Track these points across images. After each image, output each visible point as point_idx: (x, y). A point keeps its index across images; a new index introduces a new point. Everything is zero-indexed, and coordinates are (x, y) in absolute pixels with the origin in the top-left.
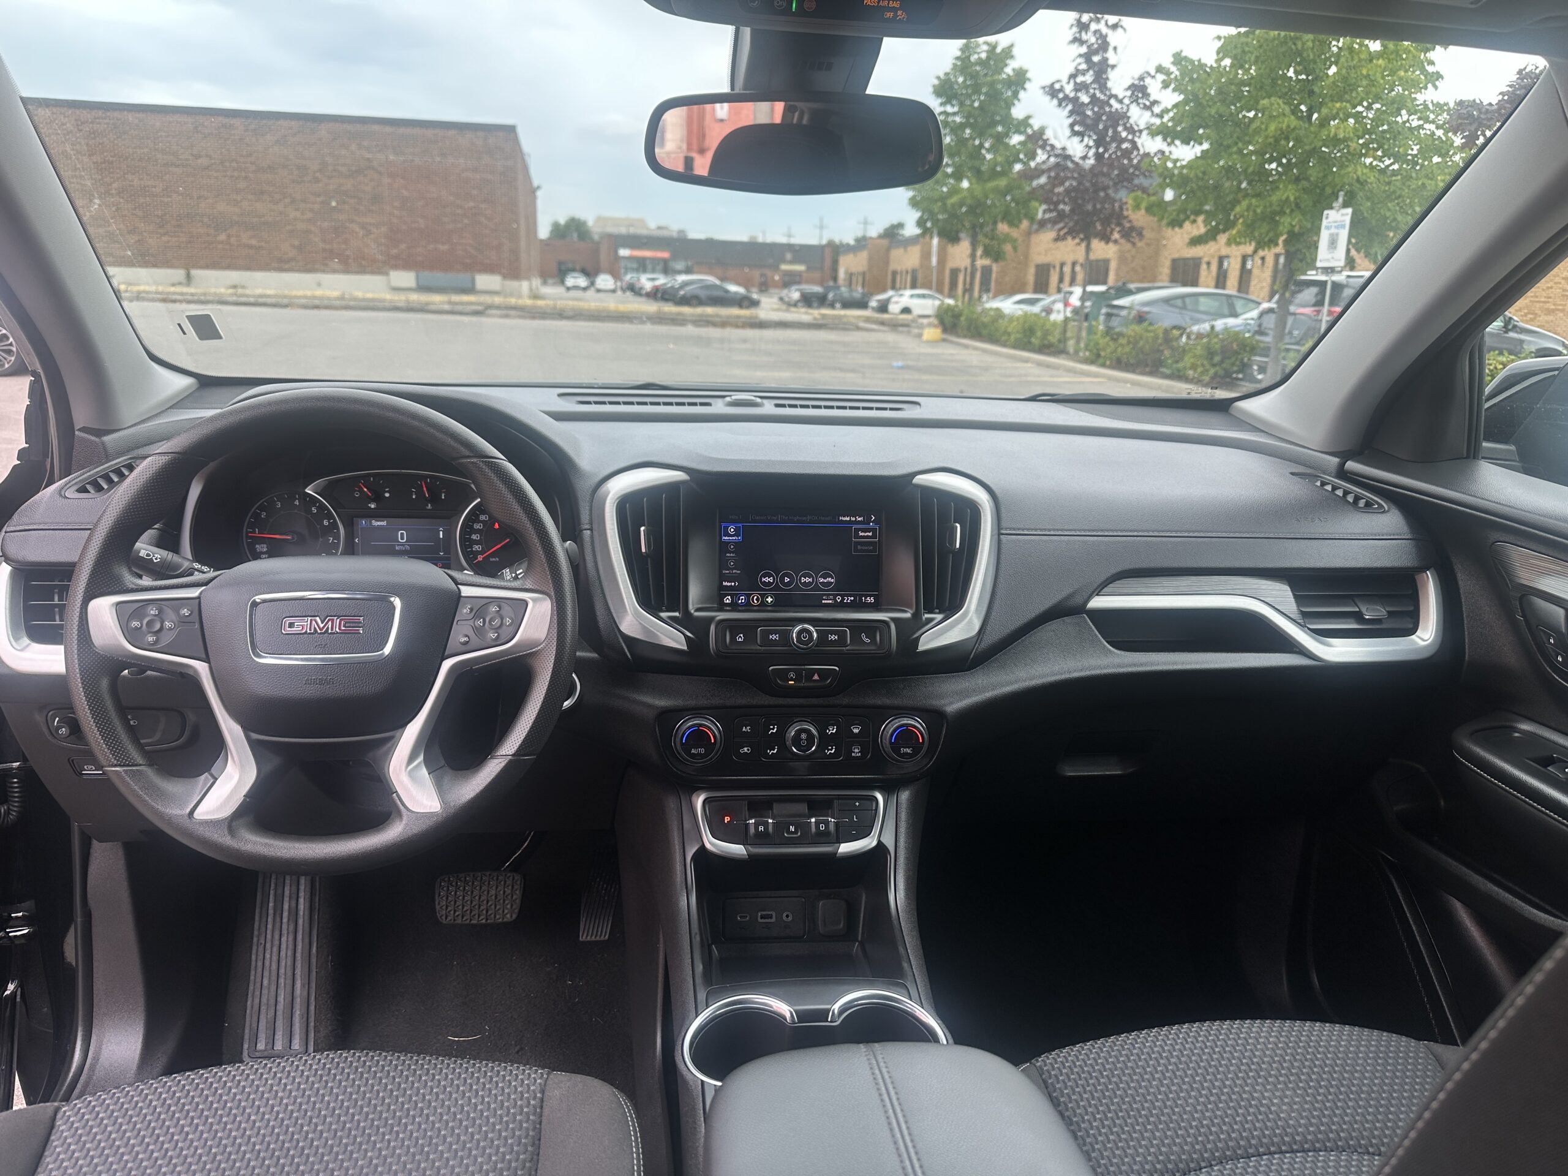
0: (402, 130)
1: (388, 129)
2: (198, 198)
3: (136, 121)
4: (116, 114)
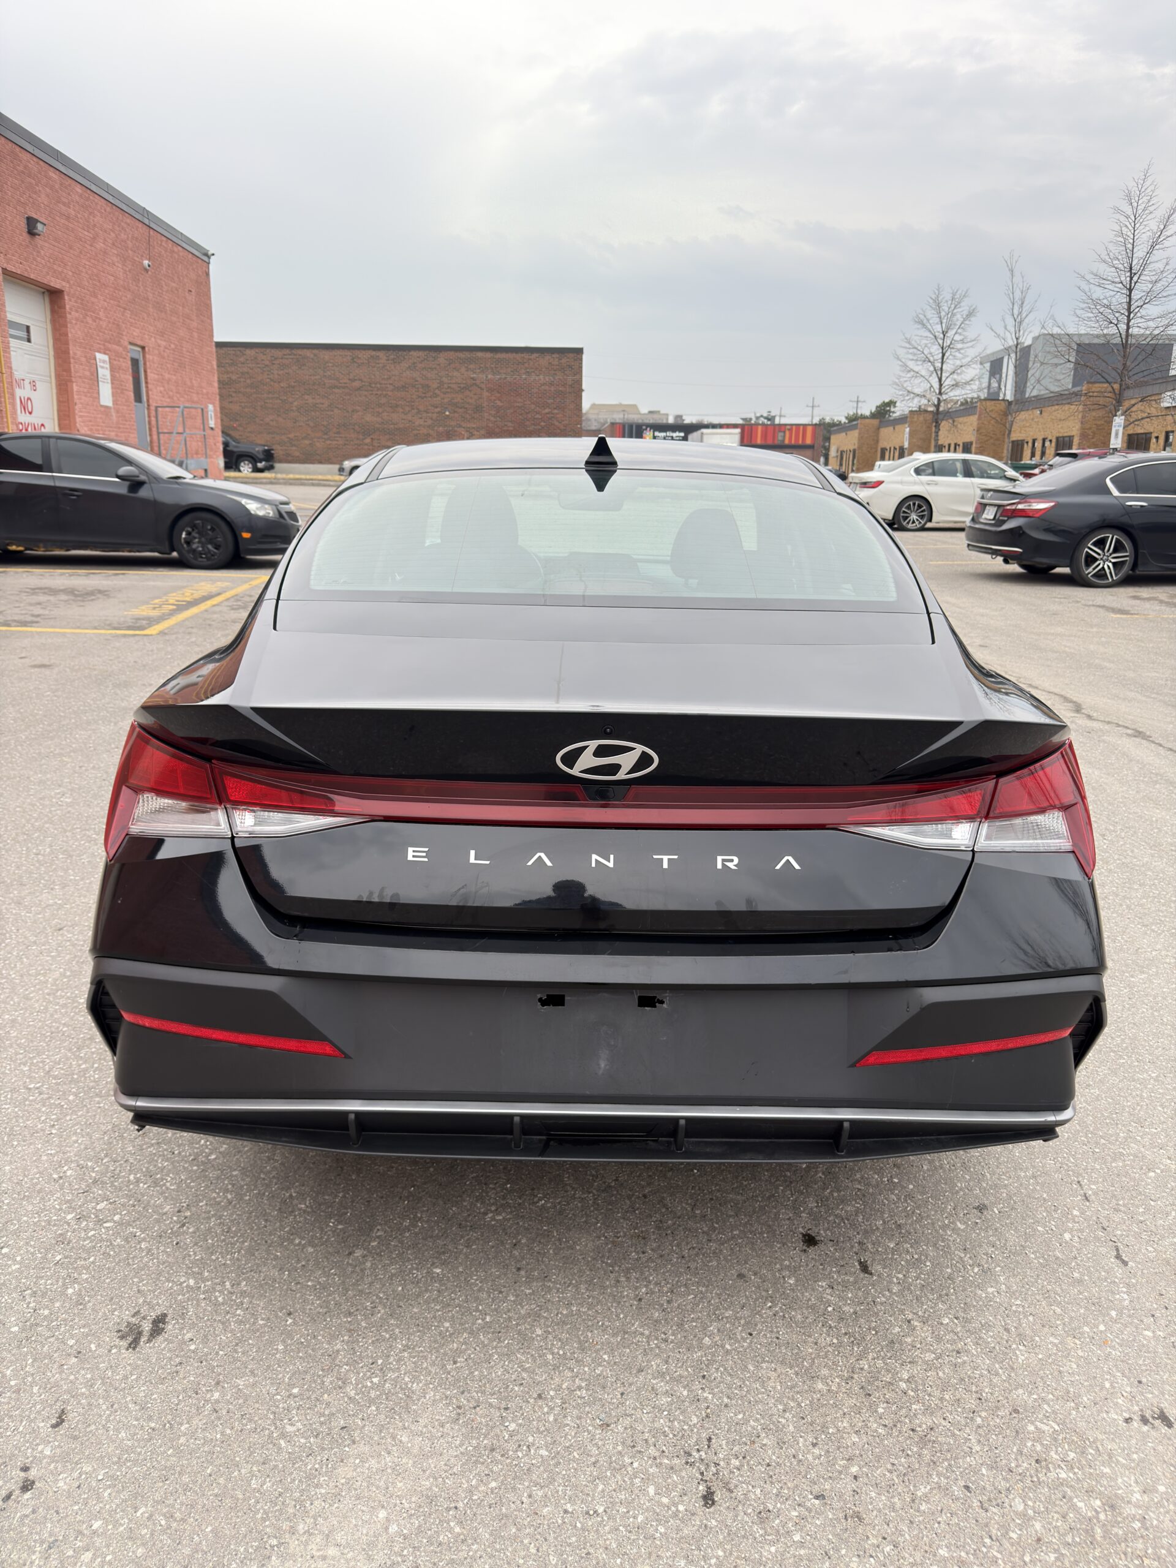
0: (499, 355)
1: (489, 355)
2: (353, 411)
3: (312, 356)
4: (300, 352)
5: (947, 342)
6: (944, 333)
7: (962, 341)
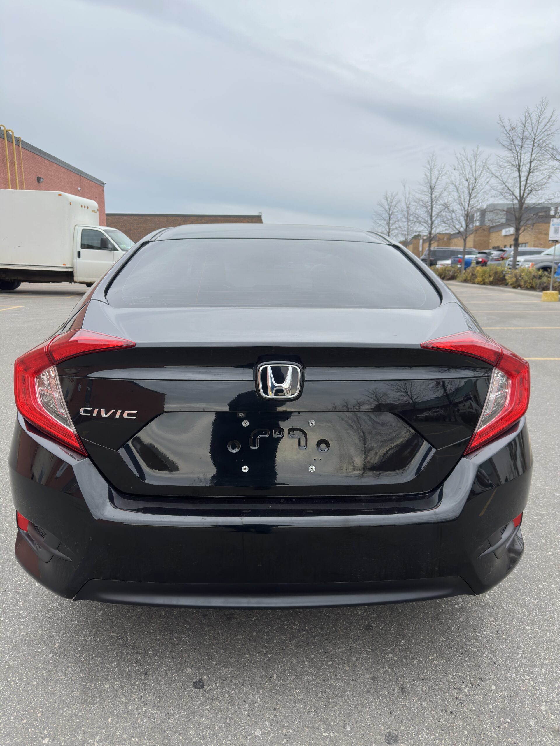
5: (391, 212)
6: (390, 209)
7: (396, 212)
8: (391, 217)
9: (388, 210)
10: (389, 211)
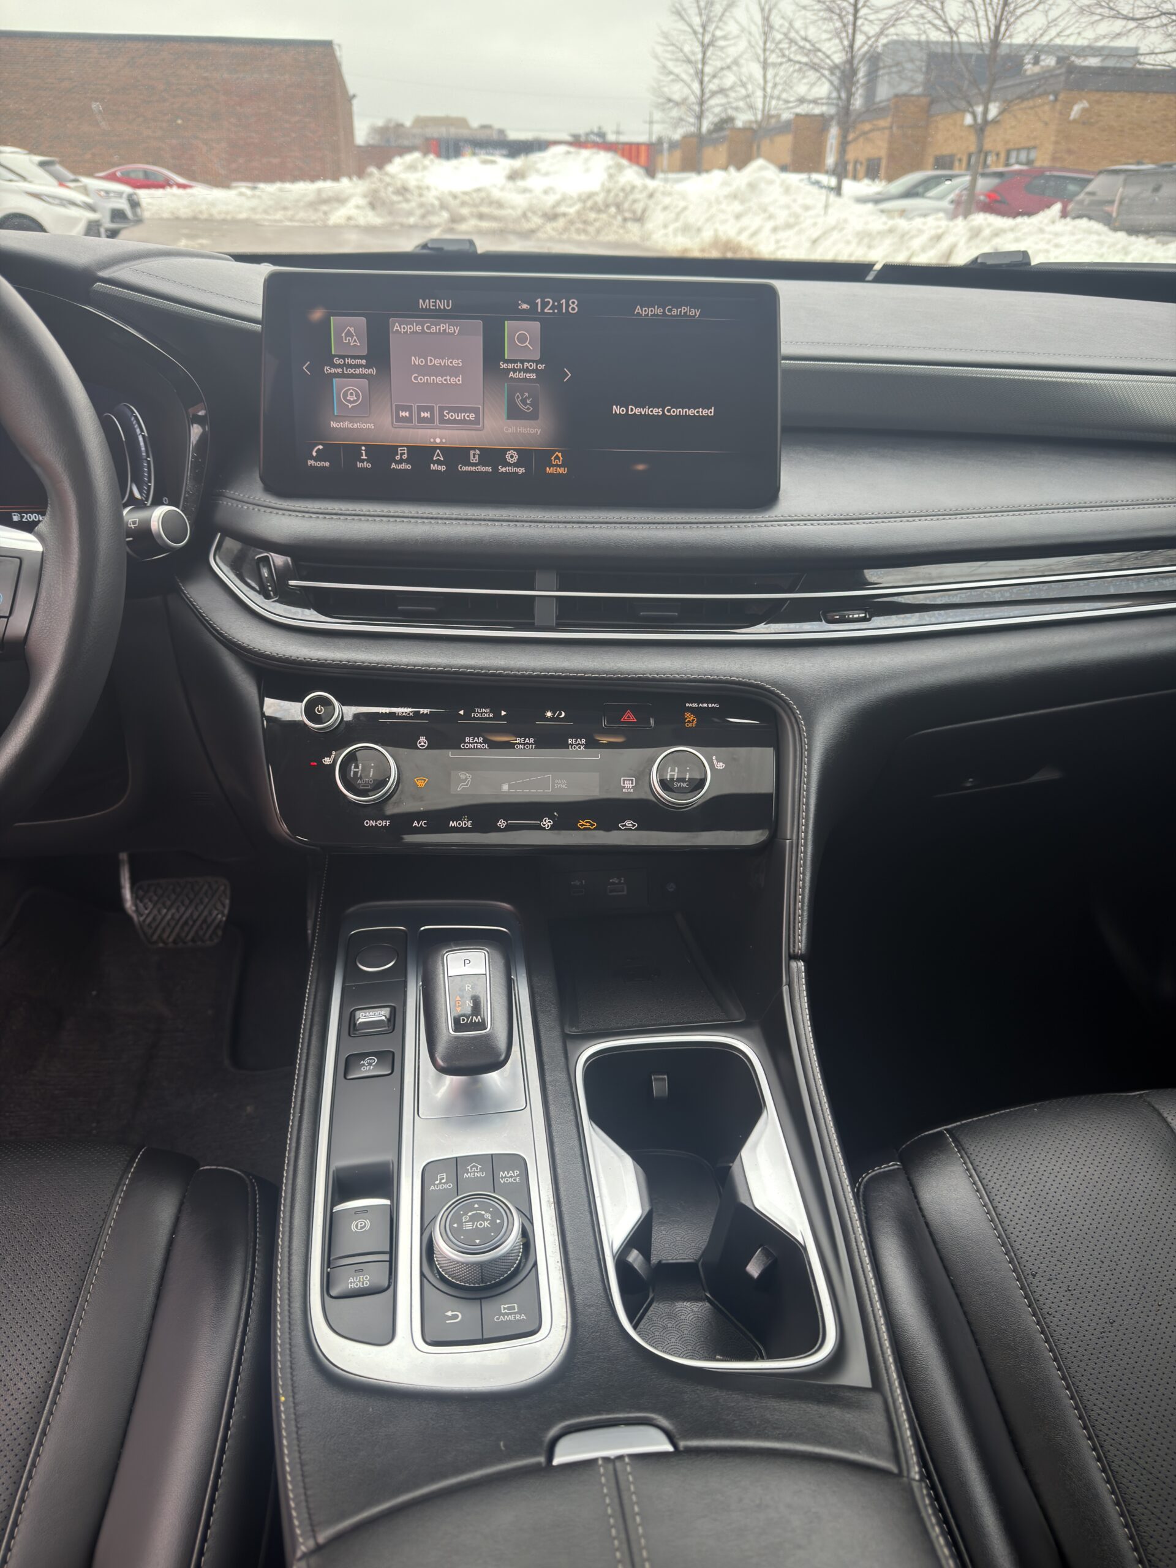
0: (232, 49)
5: (707, 39)
6: (704, 27)
7: (725, 38)
8: (709, 54)
9: (701, 30)
10: (703, 35)
